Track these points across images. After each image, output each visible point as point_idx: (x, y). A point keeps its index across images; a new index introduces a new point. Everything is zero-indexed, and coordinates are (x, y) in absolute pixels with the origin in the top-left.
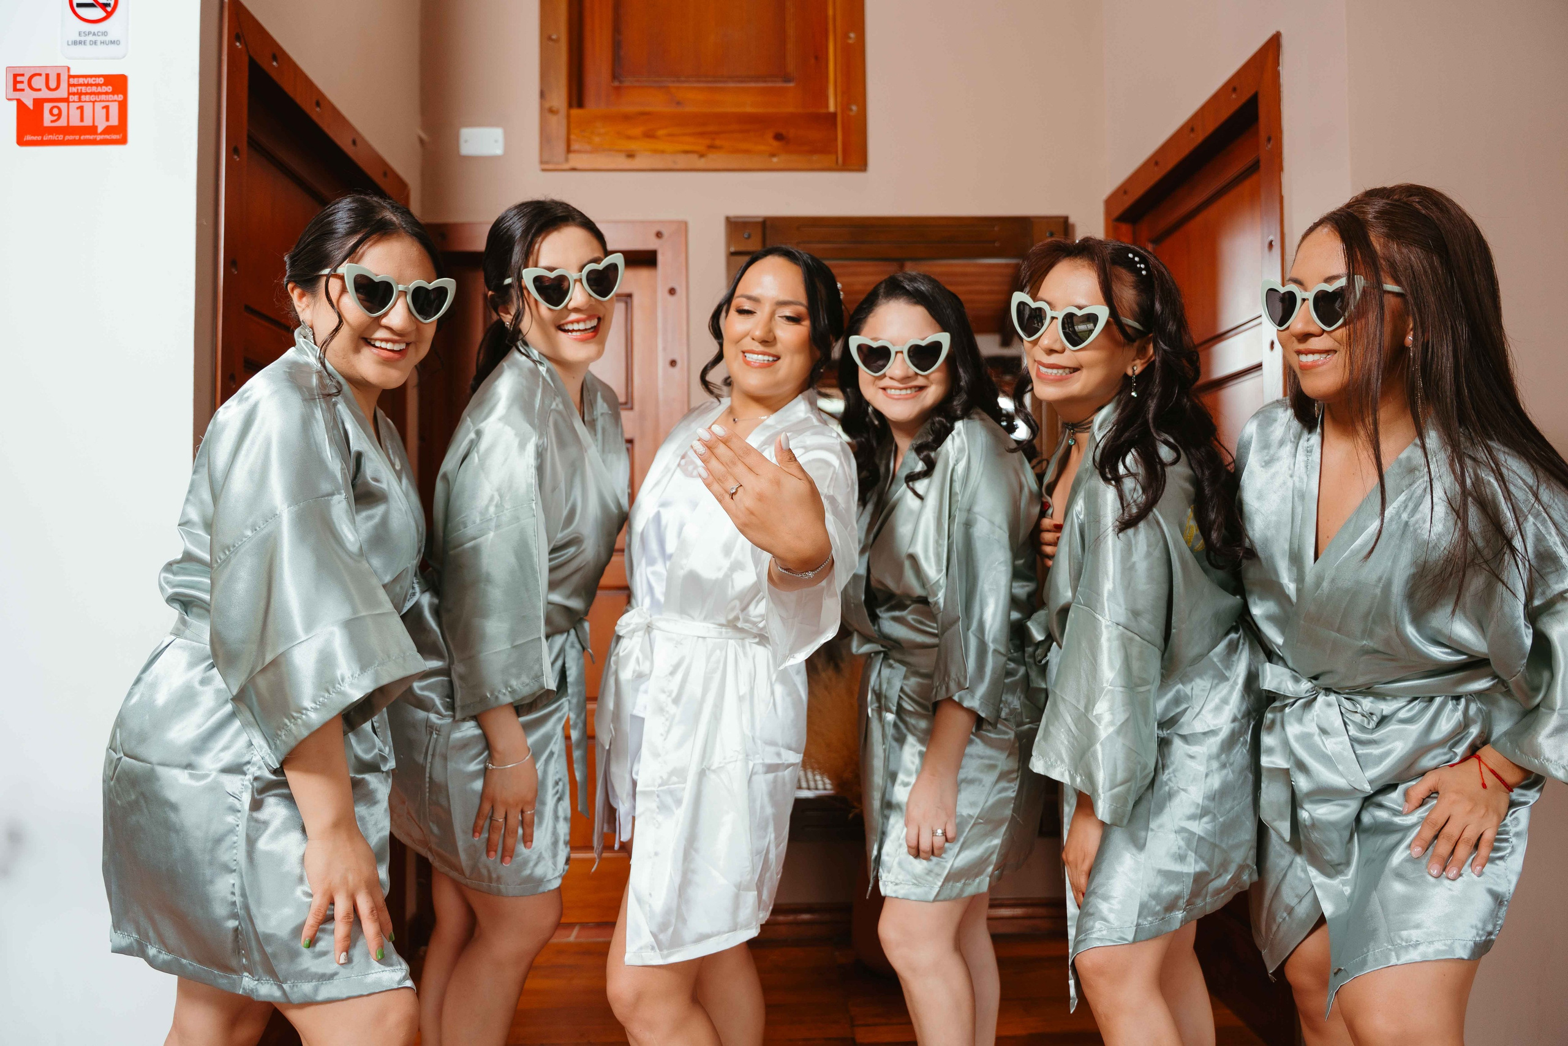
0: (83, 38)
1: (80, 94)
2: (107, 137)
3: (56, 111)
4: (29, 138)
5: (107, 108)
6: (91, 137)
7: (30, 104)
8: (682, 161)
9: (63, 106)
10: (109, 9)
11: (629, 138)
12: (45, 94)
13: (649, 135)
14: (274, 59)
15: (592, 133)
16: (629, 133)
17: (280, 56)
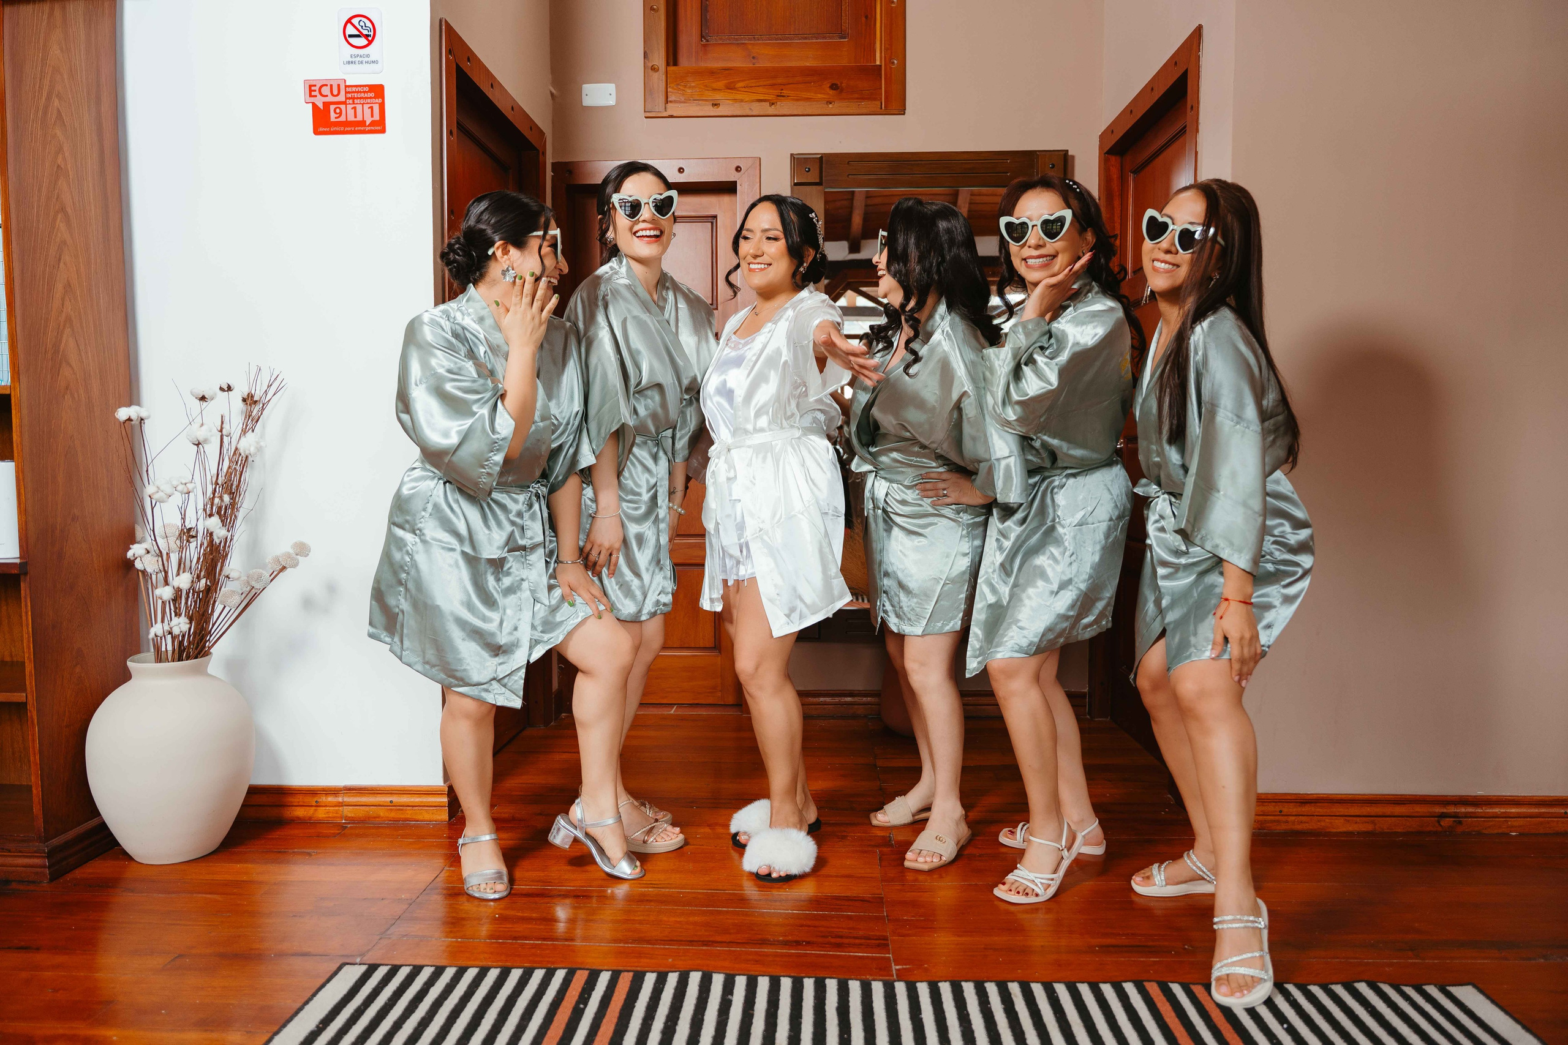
0: (353, 60)
1: (353, 98)
2: (373, 128)
3: (338, 111)
4: (321, 129)
5: (371, 108)
6: (362, 128)
7: (321, 106)
9: (343, 107)
10: (370, 39)
11: (714, 90)
12: (330, 99)
13: (730, 87)
14: (469, 60)
15: (685, 86)
16: (714, 85)
17: (471, 56)
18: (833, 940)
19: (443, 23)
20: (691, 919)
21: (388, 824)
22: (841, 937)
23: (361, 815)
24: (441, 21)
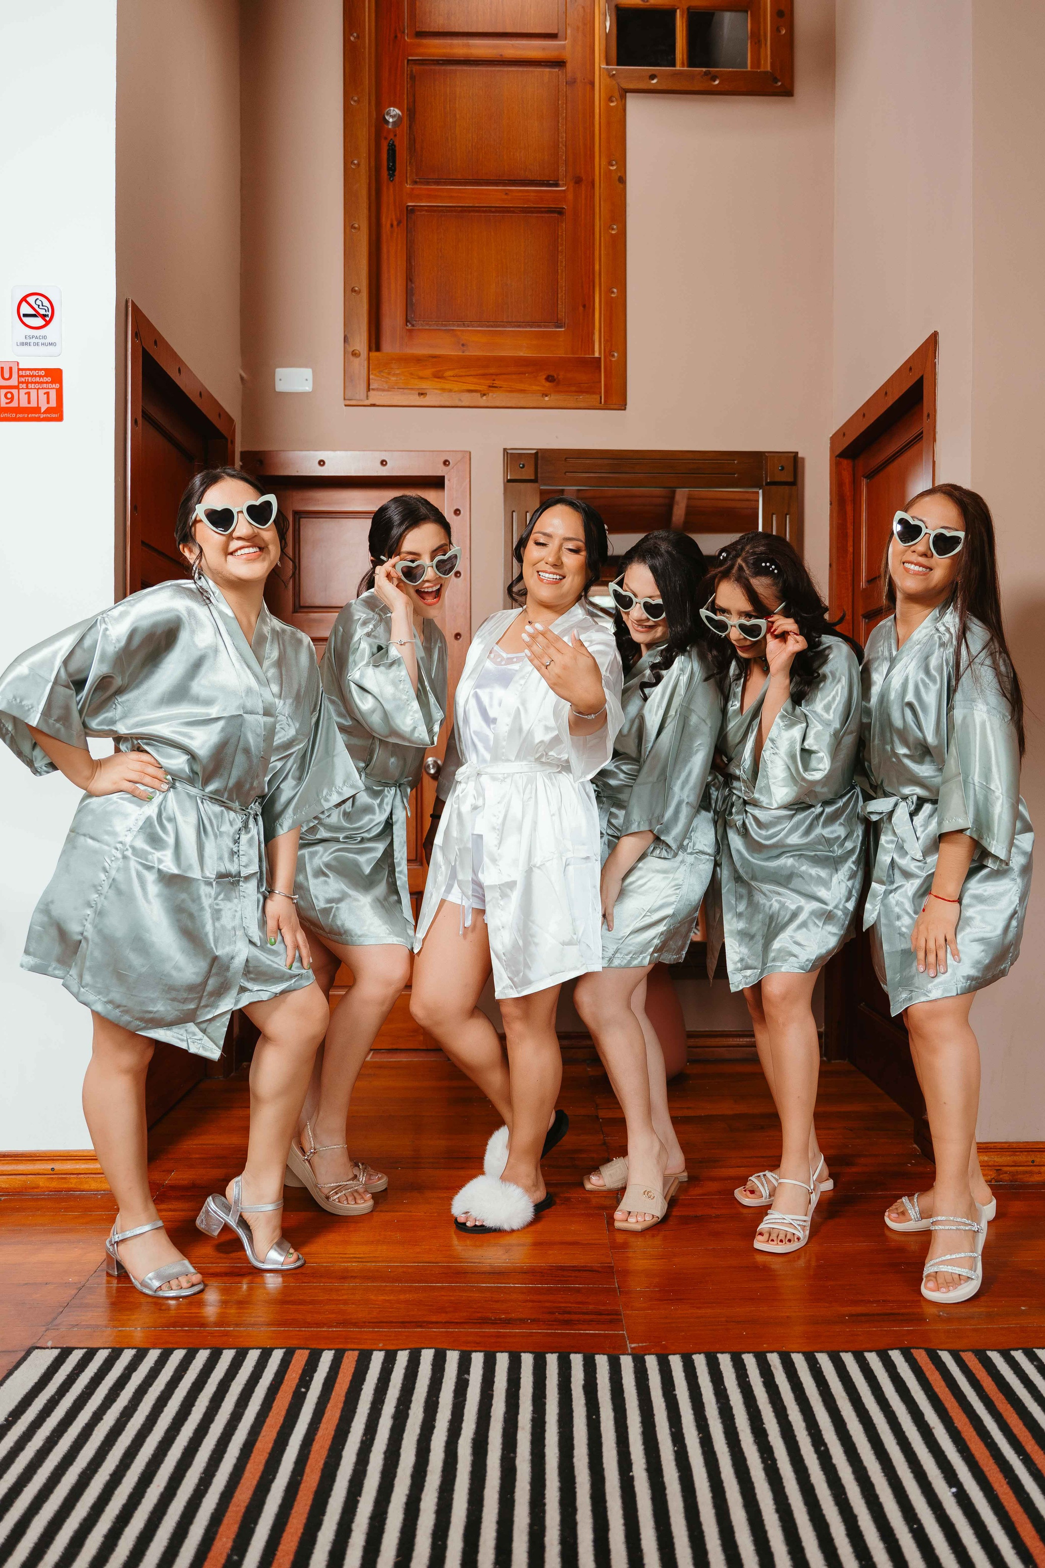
0: (28, 341)
1: (27, 383)
2: (48, 415)
3: (9, 396)
5: (48, 393)
6: (37, 415)
8: (467, 399)
9: (15, 391)
10: (48, 319)
11: (421, 378)
13: (438, 376)
14: (156, 343)
15: (389, 374)
16: (421, 374)
17: (158, 340)
18: (560, 1317)
19: (130, 304)
20: (402, 1297)
21: (49, 1195)
22: (569, 1313)
23: (17, 1186)
24: (127, 302)
